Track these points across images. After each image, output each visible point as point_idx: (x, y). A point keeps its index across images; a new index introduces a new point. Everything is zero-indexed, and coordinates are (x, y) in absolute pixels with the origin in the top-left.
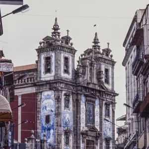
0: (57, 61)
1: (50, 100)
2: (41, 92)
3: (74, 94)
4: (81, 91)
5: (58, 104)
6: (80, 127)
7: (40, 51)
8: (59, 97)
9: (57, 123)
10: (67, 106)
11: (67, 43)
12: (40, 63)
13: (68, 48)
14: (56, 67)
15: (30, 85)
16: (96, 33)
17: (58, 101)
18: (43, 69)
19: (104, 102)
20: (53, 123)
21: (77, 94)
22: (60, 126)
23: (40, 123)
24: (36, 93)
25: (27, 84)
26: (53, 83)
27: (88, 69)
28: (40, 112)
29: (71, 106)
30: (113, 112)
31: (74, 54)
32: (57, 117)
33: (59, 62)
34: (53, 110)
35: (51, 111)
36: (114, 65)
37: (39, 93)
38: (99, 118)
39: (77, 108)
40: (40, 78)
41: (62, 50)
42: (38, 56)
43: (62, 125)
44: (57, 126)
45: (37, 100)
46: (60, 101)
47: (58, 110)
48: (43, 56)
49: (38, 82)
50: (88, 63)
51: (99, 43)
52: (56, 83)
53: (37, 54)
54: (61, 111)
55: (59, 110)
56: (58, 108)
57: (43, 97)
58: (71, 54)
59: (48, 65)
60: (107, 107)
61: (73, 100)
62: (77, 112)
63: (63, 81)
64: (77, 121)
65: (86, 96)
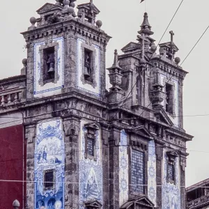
0: (69, 54)
1: (55, 138)
2: (35, 123)
3: (106, 127)
4: (120, 121)
5: (71, 146)
6: (118, 197)
7: (31, 36)
8: (73, 131)
9: (70, 186)
10: (90, 152)
11: (90, 20)
12: (33, 62)
13: (93, 30)
14: (66, 67)
15: (11, 109)
16: (146, 14)
17: (71, 140)
18: (38, 74)
19: (165, 151)
20: (61, 188)
21: (112, 128)
22: (77, 193)
23: (33, 187)
24: (25, 126)
25: (5, 108)
26: (61, 101)
27: (133, 79)
28: (33, 165)
29: (98, 151)
30: (183, 172)
31: (105, 44)
32: (70, 173)
33: (73, 57)
34: (61, 158)
35: (57, 161)
36: (182, 79)
37: (31, 124)
38: (155, 183)
39: (111, 158)
40: (33, 92)
41: (79, 32)
42: (28, 47)
43: (81, 192)
44: (70, 192)
45: (26, 139)
46: (76, 141)
47: (71, 159)
48: (38, 47)
49: (28, 102)
50: (132, 64)
51: (152, 33)
52: (66, 101)
53: (26, 43)
54: (78, 160)
55: (75, 158)
56: (72, 154)
57: (38, 132)
58: (99, 44)
59: (49, 65)
60: (170, 160)
61: (102, 139)
62: (112, 165)
63: (82, 96)
64: (112, 185)
65: (129, 133)
